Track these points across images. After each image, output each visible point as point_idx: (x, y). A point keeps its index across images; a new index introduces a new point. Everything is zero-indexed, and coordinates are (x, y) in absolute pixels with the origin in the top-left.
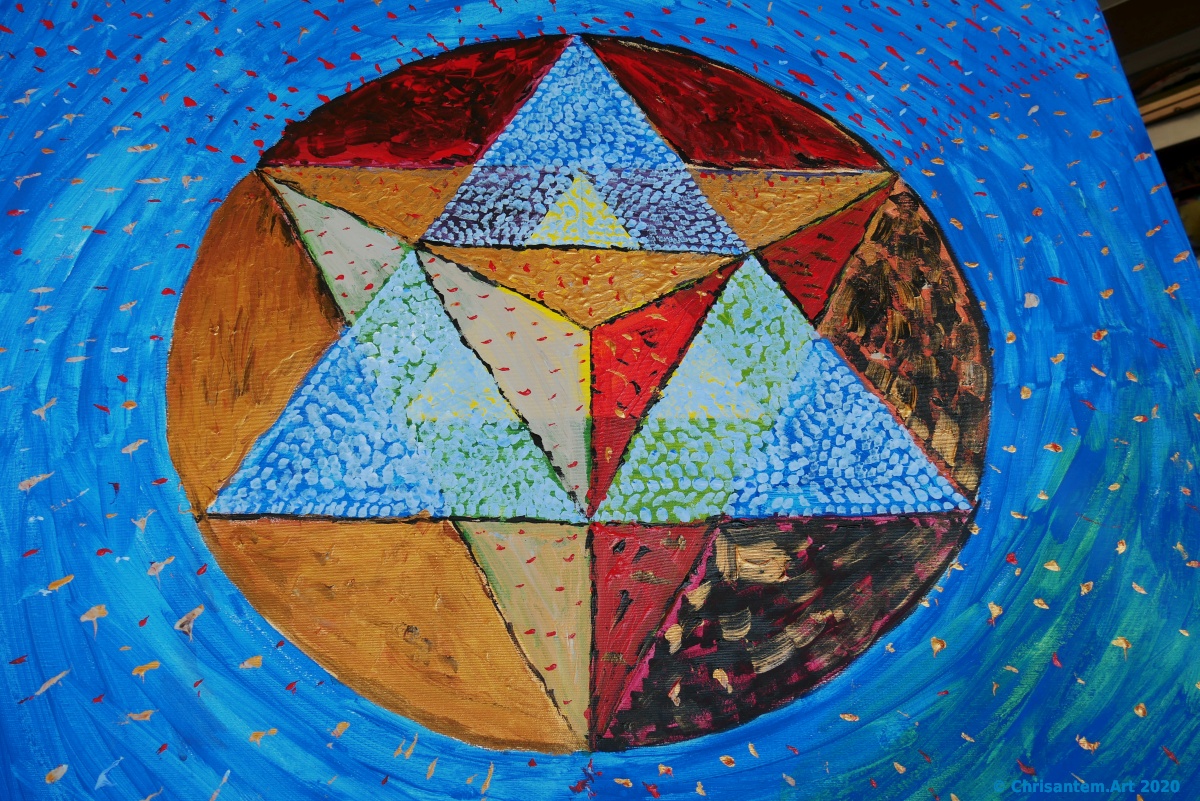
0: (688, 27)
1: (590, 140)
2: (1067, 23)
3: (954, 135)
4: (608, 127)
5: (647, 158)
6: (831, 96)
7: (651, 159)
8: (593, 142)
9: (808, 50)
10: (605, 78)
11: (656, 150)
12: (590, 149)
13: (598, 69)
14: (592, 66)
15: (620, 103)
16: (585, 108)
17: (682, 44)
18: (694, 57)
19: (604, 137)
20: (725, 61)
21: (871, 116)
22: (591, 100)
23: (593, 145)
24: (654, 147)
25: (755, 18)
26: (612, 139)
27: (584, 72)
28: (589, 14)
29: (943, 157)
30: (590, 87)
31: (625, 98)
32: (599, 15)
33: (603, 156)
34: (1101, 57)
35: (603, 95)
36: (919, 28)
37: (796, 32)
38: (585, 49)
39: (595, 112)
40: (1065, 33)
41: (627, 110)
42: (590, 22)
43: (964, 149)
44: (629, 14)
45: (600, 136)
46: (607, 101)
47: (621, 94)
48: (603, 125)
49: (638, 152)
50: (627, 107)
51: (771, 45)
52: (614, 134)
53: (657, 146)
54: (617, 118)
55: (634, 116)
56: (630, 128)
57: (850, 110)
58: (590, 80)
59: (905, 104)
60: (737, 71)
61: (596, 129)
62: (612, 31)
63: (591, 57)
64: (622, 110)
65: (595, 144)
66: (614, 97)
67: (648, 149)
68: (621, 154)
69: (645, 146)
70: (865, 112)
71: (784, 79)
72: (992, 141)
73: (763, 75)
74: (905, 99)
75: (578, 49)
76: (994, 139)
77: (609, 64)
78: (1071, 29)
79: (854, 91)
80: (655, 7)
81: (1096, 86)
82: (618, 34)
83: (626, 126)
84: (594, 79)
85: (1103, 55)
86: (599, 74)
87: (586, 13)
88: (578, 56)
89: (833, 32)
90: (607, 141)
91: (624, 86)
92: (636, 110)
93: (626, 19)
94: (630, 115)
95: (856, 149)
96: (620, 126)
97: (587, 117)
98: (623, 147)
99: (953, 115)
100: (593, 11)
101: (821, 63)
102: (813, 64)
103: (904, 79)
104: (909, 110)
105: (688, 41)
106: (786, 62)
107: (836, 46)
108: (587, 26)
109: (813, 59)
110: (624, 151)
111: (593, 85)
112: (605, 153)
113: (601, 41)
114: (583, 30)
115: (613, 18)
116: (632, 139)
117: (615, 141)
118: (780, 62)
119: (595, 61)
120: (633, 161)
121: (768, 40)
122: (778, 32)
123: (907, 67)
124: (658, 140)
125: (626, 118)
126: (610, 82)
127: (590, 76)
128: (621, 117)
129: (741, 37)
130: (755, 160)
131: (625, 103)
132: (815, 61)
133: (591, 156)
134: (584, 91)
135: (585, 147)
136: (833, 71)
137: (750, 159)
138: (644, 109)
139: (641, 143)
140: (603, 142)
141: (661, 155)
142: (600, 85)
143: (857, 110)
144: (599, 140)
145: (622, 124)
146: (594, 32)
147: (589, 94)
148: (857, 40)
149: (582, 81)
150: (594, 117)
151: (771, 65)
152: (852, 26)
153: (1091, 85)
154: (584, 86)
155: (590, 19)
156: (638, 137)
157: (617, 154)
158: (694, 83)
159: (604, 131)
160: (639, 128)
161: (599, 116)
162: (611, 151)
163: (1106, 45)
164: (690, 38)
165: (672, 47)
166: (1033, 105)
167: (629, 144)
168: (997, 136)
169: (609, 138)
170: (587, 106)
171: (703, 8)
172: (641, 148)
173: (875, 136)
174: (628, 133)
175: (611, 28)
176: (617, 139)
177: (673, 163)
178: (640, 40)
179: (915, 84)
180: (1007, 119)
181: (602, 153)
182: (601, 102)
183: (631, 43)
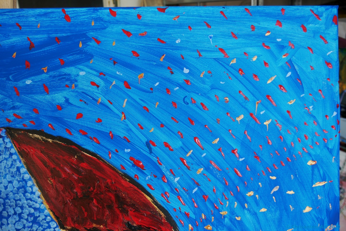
0: (72, 121)
1: (8, 212)
2: (314, 117)
3: (222, 208)
4: (18, 202)
5: (40, 225)
6: (153, 178)
7: (42, 226)
8: (10, 214)
9: (145, 140)
10: (18, 164)
11: (45, 219)
12: (7, 219)
13: (14, 157)
14: (11, 154)
15: (26, 183)
16: (6, 188)
17: (67, 136)
18: (73, 147)
19: (16, 209)
20: (92, 150)
21: (175, 193)
22: (10, 182)
23: (9, 216)
24: (44, 217)
25: (114, 113)
26: (20, 211)
27: (6, 159)
28: (11, 111)
29: (212, 225)
30: (9, 171)
31: (30, 179)
32: (17, 112)
33: (14, 224)
34: (328, 148)
35: (17, 178)
36: (218, 121)
37: (139, 125)
38: (7, 140)
39: (12, 191)
40: (312, 126)
41: (30, 189)
42: (12, 118)
43: (226, 219)
44: (36, 111)
45: (14, 209)
46: (19, 182)
47: (27, 176)
48: (16, 201)
49: (35, 221)
50: (31, 187)
51: (122, 136)
52: (22, 208)
53: (46, 216)
54: (24, 195)
55: (34, 193)
56: (31, 203)
57: (163, 189)
58: (10, 165)
59: (198, 185)
60: (99, 158)
61: (12, 204)
62: (24, 125)
63: (12, 147)
64: (28, 188)
65: (10, 216)
66: (23, 178)
67: (40, 219)
68: (25, 222)
69: (39, 216)
70: (172, 191)
71: (127, 164)
72: (244, 214)
73: (115, 162)
74: (198, 180)
75: (3, 140)
76: (246, 211)
77: (22, 153)
78: (316, 122)
79: (167, 173)
80: (52, 104)
81: (319, 171)
82: (28, 128)
83: (29, 201)
84: (12, 165)
85: (330, 147)
86: (15, 160)
87: (10, 110)
88: (3, 146)
89: (162, 126)
90: (18, 212)
91: (30, 170)
92: (36, 188)
93: (34, 115)
94: (32, 193)
95: (162, 218)
96: (25, 202)
97: (7, 195)
98: (26, 217)
99: (225, 193)
100: (14, 108)
101: (151, 152)
102: (145, 151)
103: (200, 164)
104: (199, 189)
105: (70, 133)
106: (129, 150)
107: (162, 137)
108: (9, 121)
109: (146, 148)
110: (27, 220)
111: (11, 170)
112: (16, 222)
113: (18, 134)
114: (7, 124)
115: (26, 114)
116: (32, 211)
117: (22, 213)
118: (126, 150)
119: (13, 150)
120: (31, 227)
121: (121, 133)
122: (127, 125)
123: (204, 155)
124: (47, 211)
125: (29, 195)
126: (22, 167)
127: (9, 163)
128: (27, 194)
129: (103, 129)
130: (102, 226)
131: (30, 183)
132: (147, 150)
133: (8, 224)
134: (6, 175)
135: (5, 218)
136: (157, 158)
137: (98, 226)
138: (41, 188)
139: (37, 214)
140: (15, 213)
141: (48, 223)
142: (15, 169)
143: (167, 189)
144: (13, 212)
145: (27, 200)
146: (13, 126)
147: (9, 178)
148: (176, 132)
149: (5, 167)
150: (11, 195)
151: (119, 153)
152: (175, 120)
153: (316, 171)
154: (6, 171)
155: (12, 115)
156: (35, 209)
157: (23, 222)
158: (71, 168)
159: (16, 205)
160: (36, 202)
161: (14, 194)
162: (19, 221)
163: (334, 138)
164: (73, 131)
165: (61, 138)
166: (275, 186)
167: (30, 215)
168: (248, 210)
169: (19, 210)
170: (7, 186)
171: (82, 104)
172: (37, 217)
173: (175, 209)
174: (30, 207)
175: (24, 123)
176: (24, 211)
177: (54, 228)
178: (41, 133)
179: (207, 169)
180: (257, 196)
181: (14, 221)
182: (15, 183)
183: (36, 136)
